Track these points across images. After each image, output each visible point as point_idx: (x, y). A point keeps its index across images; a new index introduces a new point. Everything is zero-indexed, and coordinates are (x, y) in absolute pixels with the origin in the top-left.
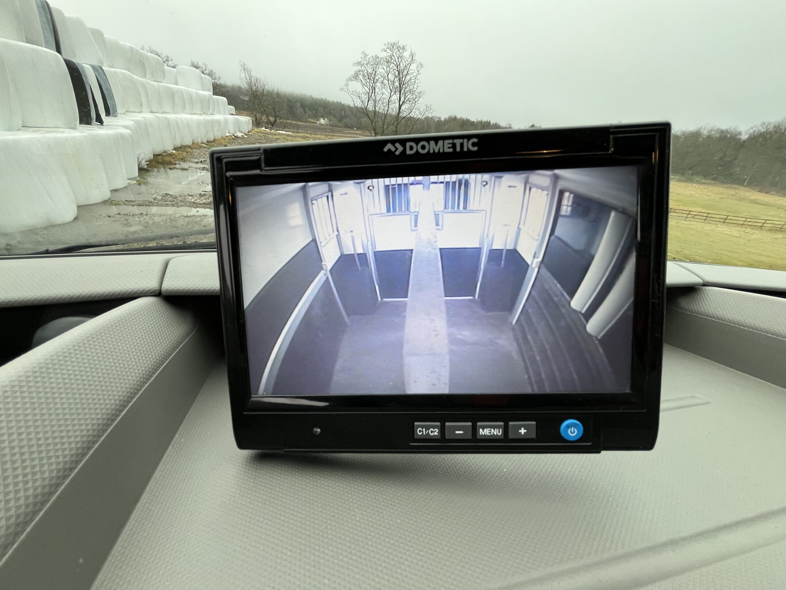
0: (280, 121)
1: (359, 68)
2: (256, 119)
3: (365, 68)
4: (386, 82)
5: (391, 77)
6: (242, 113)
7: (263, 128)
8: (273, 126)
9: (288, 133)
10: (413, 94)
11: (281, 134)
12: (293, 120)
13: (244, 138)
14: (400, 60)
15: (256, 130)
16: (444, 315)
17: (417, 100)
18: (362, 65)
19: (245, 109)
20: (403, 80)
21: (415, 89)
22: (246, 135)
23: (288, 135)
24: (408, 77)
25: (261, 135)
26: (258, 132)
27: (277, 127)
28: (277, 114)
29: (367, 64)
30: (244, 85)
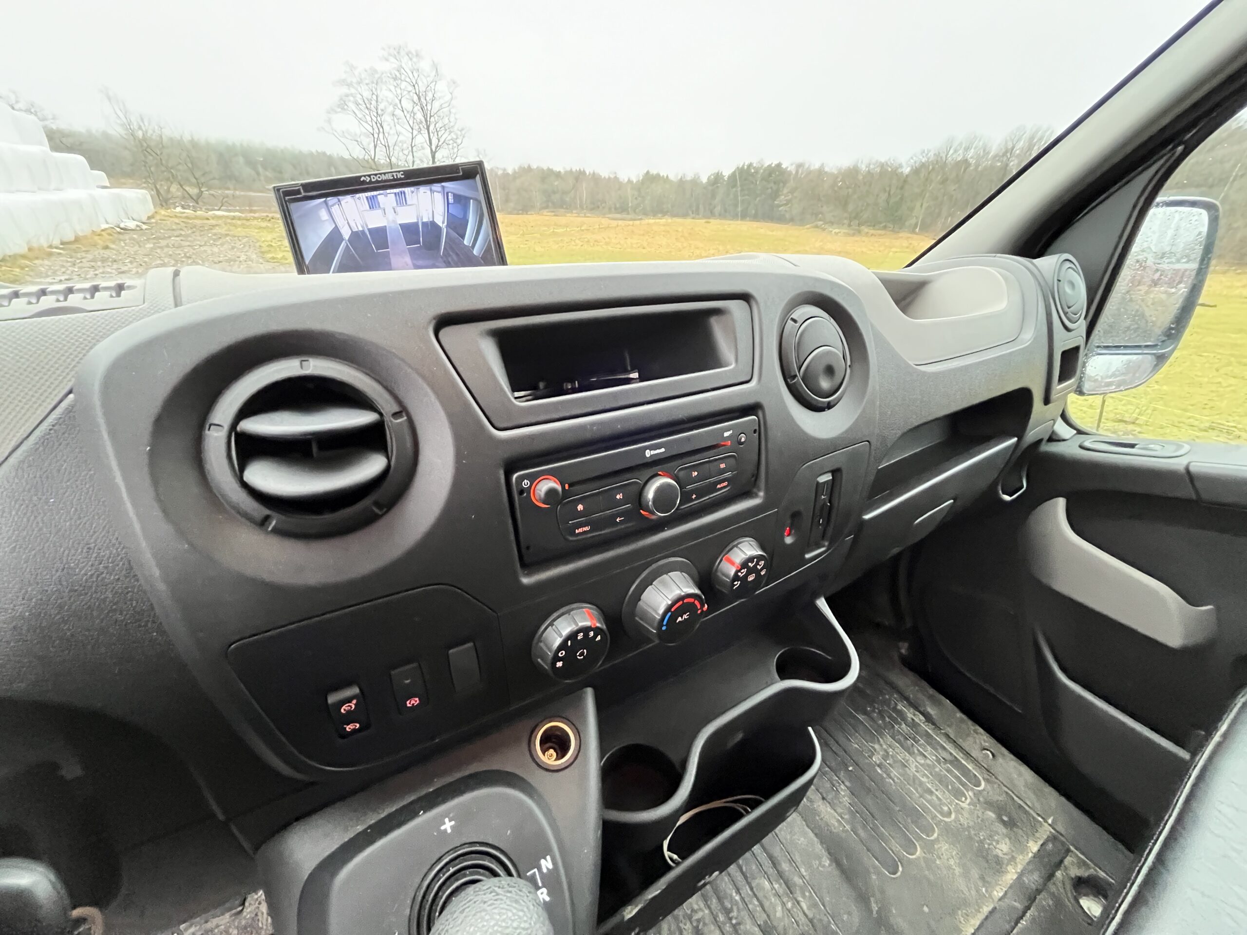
0: (212, 192)
1: (345, 90)
2: (158, 191)
3: (357, 90)
4: (398, 112)
5: (407, 105)
6: (124, 184)
7: (179, 209)
8: (197, 203)
9: (232, 214)
10: (450, 132)
11: (220, 217)
12: (235, 189)
13: (142, 229)
14: (416, 75)
15: (163, 212)
16: (408, 255)
17: (459, 141)
18: (350, 85)
19: (129, 175)
20: (429, 108)
21: (452, 124)
22: (144, 223)
23: (234, 218)
24: (436, 105)
25: (177, 221)
26: (168, 216)
27: (205, 204)
28: (203, 180)
29: (359, 83)
30: (116, 131)
